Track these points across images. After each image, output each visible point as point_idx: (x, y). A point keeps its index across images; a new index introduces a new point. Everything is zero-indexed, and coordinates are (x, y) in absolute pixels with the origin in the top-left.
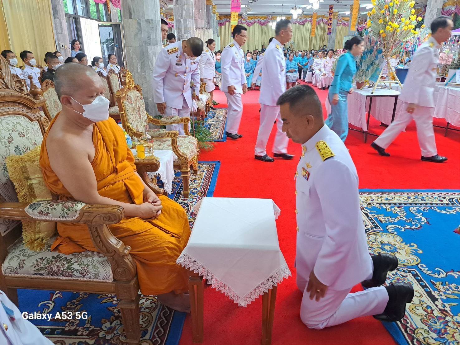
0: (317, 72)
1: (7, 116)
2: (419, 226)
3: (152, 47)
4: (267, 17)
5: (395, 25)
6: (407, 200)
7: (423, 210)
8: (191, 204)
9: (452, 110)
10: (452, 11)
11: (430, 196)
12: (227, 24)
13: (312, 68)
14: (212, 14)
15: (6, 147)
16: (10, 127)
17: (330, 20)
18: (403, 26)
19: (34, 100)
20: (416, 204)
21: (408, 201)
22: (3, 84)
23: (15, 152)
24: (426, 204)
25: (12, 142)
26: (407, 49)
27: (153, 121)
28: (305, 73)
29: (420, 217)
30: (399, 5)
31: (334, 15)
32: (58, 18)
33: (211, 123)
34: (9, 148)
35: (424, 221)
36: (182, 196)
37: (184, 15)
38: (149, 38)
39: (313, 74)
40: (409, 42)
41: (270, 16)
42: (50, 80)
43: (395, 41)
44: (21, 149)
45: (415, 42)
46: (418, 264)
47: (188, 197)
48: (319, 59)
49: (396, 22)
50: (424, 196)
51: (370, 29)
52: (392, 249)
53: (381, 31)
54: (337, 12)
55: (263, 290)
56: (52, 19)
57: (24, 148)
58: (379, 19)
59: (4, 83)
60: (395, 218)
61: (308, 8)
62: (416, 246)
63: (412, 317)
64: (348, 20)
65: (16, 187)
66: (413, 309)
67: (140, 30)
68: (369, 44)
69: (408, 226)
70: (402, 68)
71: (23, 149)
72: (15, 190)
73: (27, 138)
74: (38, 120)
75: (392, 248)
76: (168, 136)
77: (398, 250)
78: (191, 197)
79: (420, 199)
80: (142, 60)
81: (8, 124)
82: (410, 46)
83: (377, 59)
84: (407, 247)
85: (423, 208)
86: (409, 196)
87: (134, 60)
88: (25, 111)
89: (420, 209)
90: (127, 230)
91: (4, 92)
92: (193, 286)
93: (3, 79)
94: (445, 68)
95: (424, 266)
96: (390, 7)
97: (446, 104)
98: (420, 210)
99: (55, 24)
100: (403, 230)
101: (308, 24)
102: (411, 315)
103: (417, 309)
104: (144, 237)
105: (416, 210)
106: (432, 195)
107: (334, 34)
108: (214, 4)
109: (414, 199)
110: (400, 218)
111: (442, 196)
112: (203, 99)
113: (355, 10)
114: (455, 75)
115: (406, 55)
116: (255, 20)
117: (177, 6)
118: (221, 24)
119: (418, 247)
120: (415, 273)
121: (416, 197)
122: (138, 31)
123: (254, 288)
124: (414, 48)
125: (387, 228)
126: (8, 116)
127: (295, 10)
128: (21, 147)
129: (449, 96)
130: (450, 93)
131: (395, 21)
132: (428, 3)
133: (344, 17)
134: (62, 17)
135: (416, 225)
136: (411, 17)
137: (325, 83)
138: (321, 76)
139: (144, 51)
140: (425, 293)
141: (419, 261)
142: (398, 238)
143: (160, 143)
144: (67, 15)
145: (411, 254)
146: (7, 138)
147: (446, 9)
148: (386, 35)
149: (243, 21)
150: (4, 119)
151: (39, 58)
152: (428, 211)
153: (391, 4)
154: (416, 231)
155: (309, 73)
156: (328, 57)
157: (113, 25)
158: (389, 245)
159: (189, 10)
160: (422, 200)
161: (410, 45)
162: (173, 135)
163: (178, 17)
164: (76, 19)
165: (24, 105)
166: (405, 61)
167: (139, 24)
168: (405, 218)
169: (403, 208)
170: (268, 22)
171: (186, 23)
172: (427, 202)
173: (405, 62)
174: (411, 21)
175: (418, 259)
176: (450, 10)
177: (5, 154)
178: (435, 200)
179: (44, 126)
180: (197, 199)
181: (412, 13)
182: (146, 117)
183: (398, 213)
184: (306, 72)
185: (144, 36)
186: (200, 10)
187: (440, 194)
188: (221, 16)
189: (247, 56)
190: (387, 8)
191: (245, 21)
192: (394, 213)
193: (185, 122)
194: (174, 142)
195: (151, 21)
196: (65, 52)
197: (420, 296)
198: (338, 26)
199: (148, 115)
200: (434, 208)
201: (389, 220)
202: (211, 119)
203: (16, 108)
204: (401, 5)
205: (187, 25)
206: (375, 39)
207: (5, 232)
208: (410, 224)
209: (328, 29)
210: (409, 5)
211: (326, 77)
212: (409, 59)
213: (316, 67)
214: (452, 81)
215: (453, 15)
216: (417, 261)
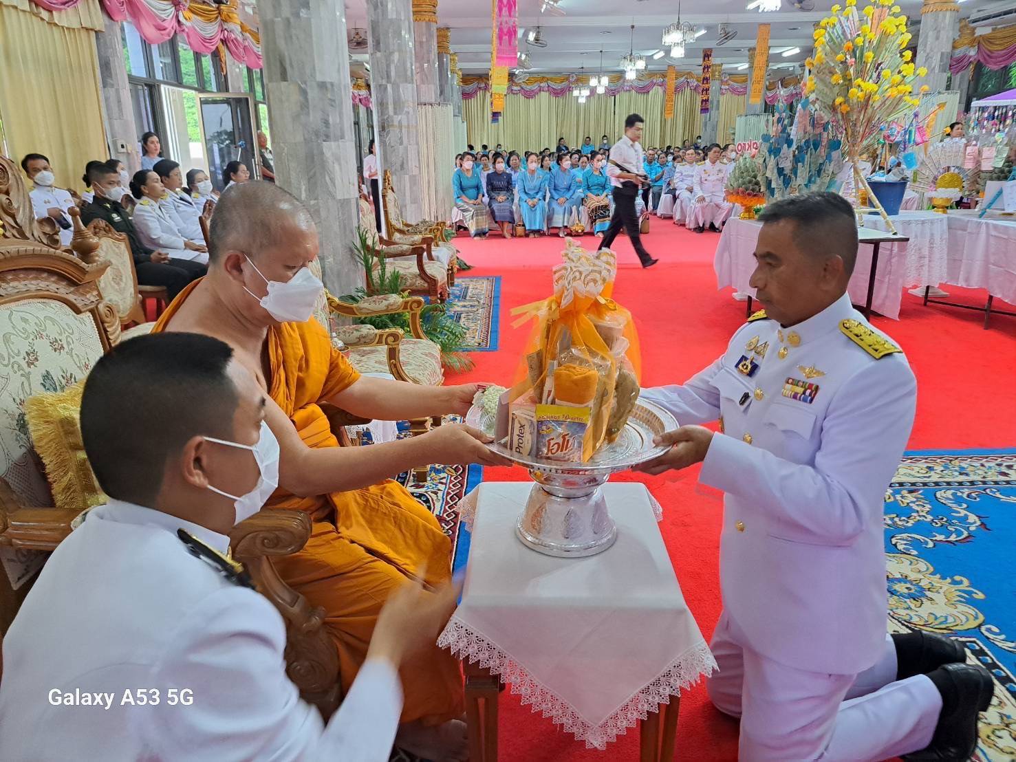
0: (683, 194)
1: (22, 302)
2: (966, 534)
3: (332, 143)
4: (567, 79)
5: (869, 86)
6: (927, 475)
7: (968, 496)
8: (434, 496)
9: (1001, 269)
10: (970, 57)
11: (977, 464)
12: (480, 93)
13: (672, 185)
14: (449, 73)
15: (22, 375)
16: (31, 328)
17: (705, 82)
18: (886, 87)
19: (83, 264)
20: (948, 483)
21: (929, 477)
22: (13, 227)
23: (42, 387)
24: (972, 483)
25: (36, 363)
26: (892, 138)
27: (338, 307)
28: (657, 197)
29: (963, 513)
30: (875, 43)
31: (713, 72)
32: (112, 86)
33: (459, 309)
34: (28, 379)
35: (975, 523)
36: (412, 478)
37: (393, 74)
38: (326, 123)
39: (675, 198)
40: (896, 123)
41: (573, 77)
42: (104, 221)
43: (869, 121)
44: (55, 379)
45: (908, 123)
46: (980, 626)
47: (426, 481)
48: (688, 166)
49: (871, 80)
50: (964, 465)
51: (812, 97)
52: (913, 591)
53: (839, 100)
54: (719, 65)
55: (646, 707)
56: (99, 89)
57: (63, 378)
58: (832, 73)
59: (15, 226)
60: (908, 518)
61: (656, 57)
62: (966, 582)
63: (988, 757)
64: (746, 81)
65: (49, 468)
66: (988, 737)
67: (305, 106)
68: (809, 128)
69: (941, 534)
70: (883, 179)
71: (61, 378)
72: (44, 476)
73: (70, 353)
74: (92, 311)
75: (912, 587)
76: (380, 342)
77: (928, 593)
78: (432, 479)
79: (956, 471)
80: (311, 173)
81: (25, 320)
82: (898, 132)
83: (830, 162)
84: (946, 585)
85: (966, 491)
86: (930, 465)
87: (291, 172)
88: (63, 290)
89: (959, 494)
90: (318, 565)
91: (14, 246)
92: (476, 700)
93: (13, 217)
94: (978, 178)
95: (995, 629)
96: (858, 47)
97: (987, 255)
98: (961, 497)
99: (107, 99)
100: (931, 545)
101: (657, 92)
102: (985, 751)
103: (1000, 737)
104: (355, 582)
105: (951, 497)
106: (981, 462)
107: (713, 112)
108: (452, 52)
109: (942, 471)
110: (918, 518)
111: (1005, 464)
112: (440, 256)
113: (760, 60)
114: (1000, 192)
115: (890, 151)
116: (542, 85)
117: (379, 54)
118: (466, 96)
119: (972, 585)
120: (977, 648)
121: (946, 468)
122: (302, 108)
123: (625, 703)
124: (907, 137)
125: (894, 541)
126: (26, 301)
127: (631, 61)
128: (56, 375)
129: (992, 241)
130: (993, 233)
131: (868, 78)
132: (920, 40)
133: (733, 75)
134: (120, 83)
135: (959, 533)
136: (903, 67)
137: (703, 216)
138: (693, 201)
139: (315, 152)
140: (1009, 695)
141: (981, 618)
142: (922, 565)
143: (358, 357)
144: (133, 80)
145: (960, 601)
146: (23, 354)
147: (958, 53)
148: (849, 109)
149: (515, 88)
150: (18, 308)
151: (71, 174)
152: (978, 499)
153: (859, 41)
154: (961, 547)
155: (665, 198)
156: (707, 161)
157: (234, 99)
158: (906, 583)
159: (404, 63)
160: (961, 474)
161: (898, 129)
162: (391, 339)
163: (380, 78)
164: (152, 89)
165: (62, 277)
166: (889, 164)
167: (304, 93)
168: (930, 518)
169: (921, 494)
170: (570, 89)
171: (399, 91)
172: (972, 478)
173: (889, 167)
174: (904, 77)
175: (977, 614)
176: (965, 56)
177: (20, 392)
178: (990, 473)
179: (106, 325)
180: (446, 484)
181: (905, 60)
182: (325, 301)
183: (911, 505)
184: (660, 196)
185: (314, 118)
186: (426, 65)
187: (1000, 459)
188: (467, 78)
189: (529, 161)
190: (851, 50)
191: (519, 88)
192: (902, 505)
193: (412, 309)
194: (392, 354)
195: (329, 86)
196: (128, 160)
197: (999, 705)
198: (723, 94)
199: (330, 296)
200: (991, 491)
201: (895, 523)
202: (459, 300)
203: (43, 284)
204: (880, 41)
205: (399, 96)
206: (826, 116)
207: (19, 579)
208: (943, 529)
209: (703, 101)
210: (898, 42)
211: (705, 204)
212: (897, 161)
213: (681, 183)
214: (992, 207)
215: (971, 66)
216: (976, 618)
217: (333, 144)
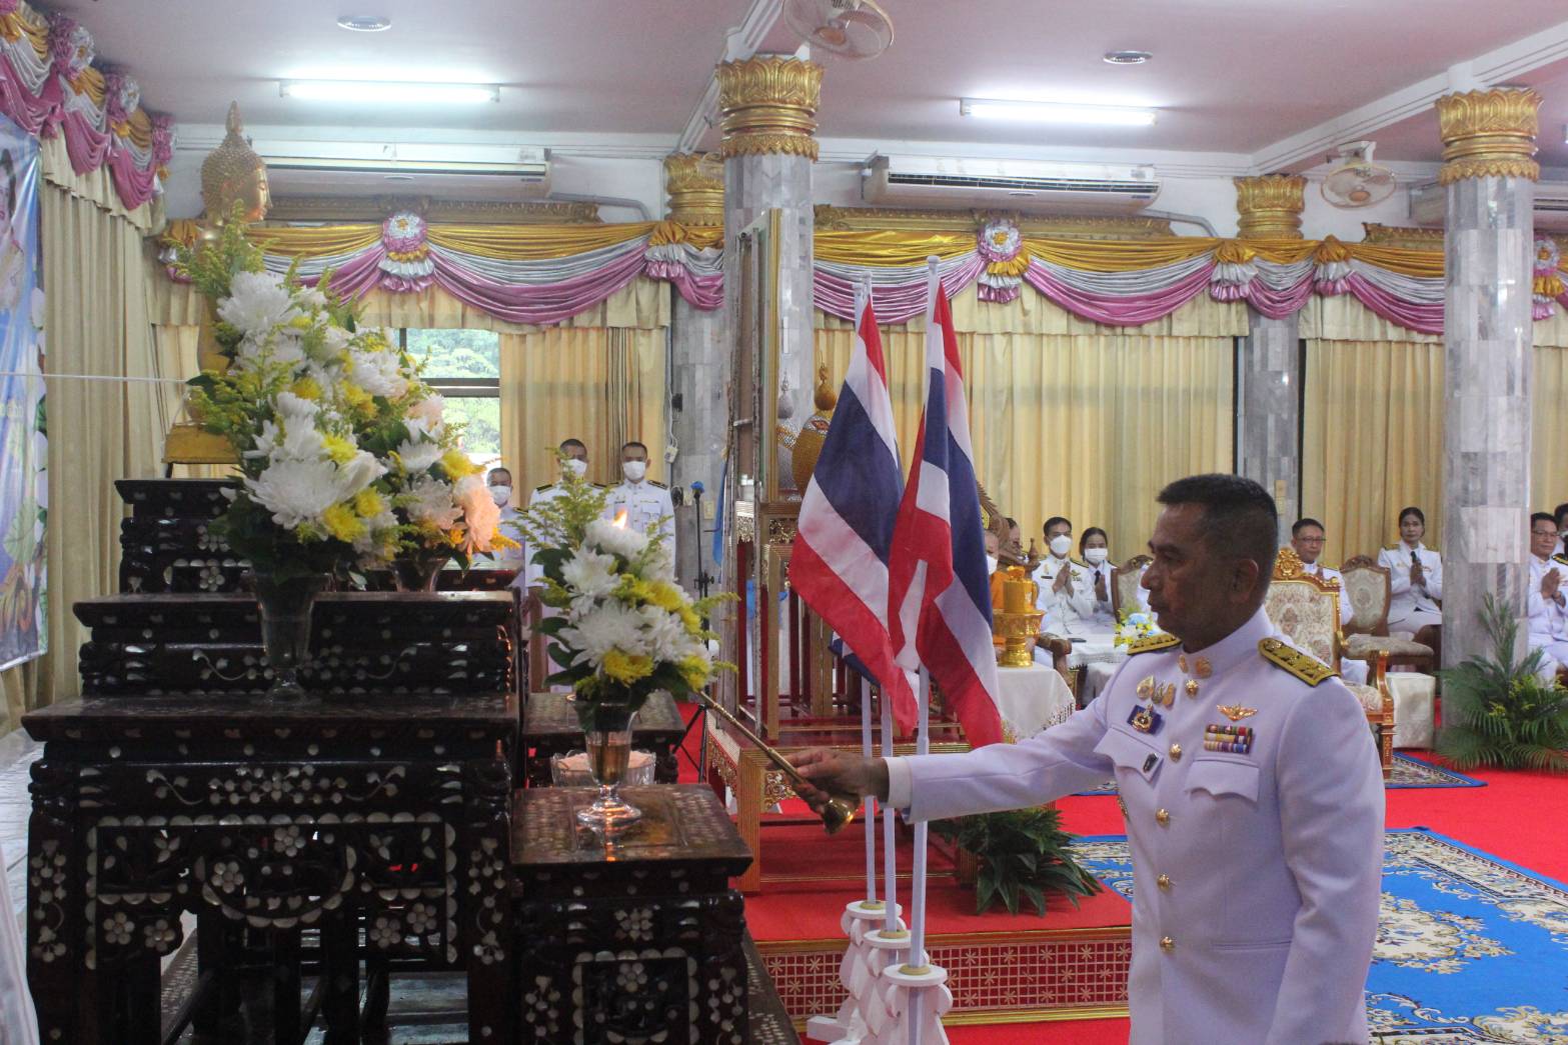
217: (1471, 510)
